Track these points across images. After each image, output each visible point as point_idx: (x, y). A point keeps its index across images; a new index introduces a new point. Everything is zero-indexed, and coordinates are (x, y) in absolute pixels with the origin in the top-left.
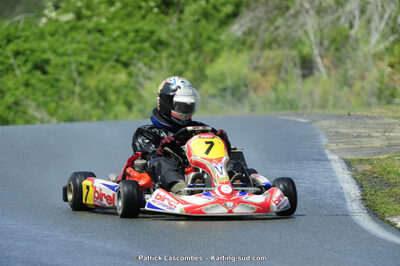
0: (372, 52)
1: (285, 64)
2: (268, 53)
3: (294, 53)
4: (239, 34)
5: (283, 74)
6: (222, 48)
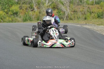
0: (47, 6)
1: (27, 8)
2: (23, 5)
3: (29, 5)
4: (17, 1)
5: (27, 10)
6: (13, 4)
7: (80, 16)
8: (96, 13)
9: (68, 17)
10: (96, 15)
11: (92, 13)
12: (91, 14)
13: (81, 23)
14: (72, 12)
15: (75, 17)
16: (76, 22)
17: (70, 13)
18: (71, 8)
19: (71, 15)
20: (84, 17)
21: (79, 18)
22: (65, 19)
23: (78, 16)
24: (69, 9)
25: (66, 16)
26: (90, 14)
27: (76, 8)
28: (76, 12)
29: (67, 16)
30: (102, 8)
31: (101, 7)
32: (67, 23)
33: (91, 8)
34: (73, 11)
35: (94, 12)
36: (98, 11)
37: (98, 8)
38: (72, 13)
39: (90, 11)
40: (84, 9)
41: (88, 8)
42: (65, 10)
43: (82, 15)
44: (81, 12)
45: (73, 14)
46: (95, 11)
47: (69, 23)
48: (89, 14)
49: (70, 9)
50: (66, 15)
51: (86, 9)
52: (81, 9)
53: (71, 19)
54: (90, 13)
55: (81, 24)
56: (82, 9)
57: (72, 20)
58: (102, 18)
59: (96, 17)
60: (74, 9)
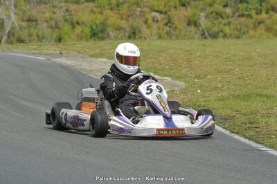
7: (46, 33)
8: (86, 26)
9: (13, 35)
10: (87, 30)
11: (77, 26)
12: (73, 27)
13: (47, 52)
14: (23, 21)
15: (30, 35)
16: (35, 49)
17: (19, 24)
18: (19, 12)
19: (21, 30)
20: (55, 36)
21: (43, 38)
22: (3, 40)
23: (40, 33)
24: (15, 14)
25: (7, 32)
26: (70, 27)
27: (35, 10)
28: (34, 23)
29: (9, 32)
30: (101, 13)
31: (100, 10)
32: (11, 52)
33: (73, 13)
34: (25, 18)
35: (80, 22)
36: (92, 20)
37: (93, 12)
38: (24, 24)
39: (72, 19)
40: (54, 13)
41: (67, 11)
42: (5, 17)
43: (51, 30)
44: (47, 21)
45: (25, 28)
46: (85, 20)
47: (15, 50)
48: (67, 27)
49: (18, 15)
50: (8, 29)
51: (60, 15)
52: (48, 15)
53: (20, 41)
54: (72, 24)
55: (47, 54)
56: (52, 14)
57: (22, 44)
58: (103, 39)
59: (86, 35)
60: (28, 13)
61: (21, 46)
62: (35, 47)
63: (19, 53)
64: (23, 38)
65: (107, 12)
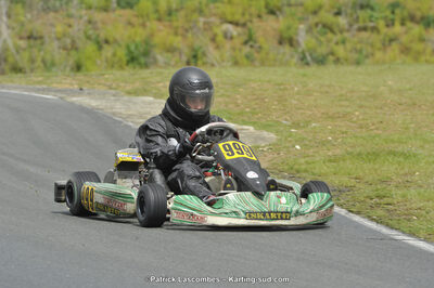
7: (57, 58)
8: (120, 45)
9: (6, 61)
10: (122, 53)
11: (105, 46)
12: (100, 48)
13: (60, 87)
14: (21, 38)
15: (32, 61)
16: (40, 82)
17: (15, 45)
18: (15, 25)
19: (18, 52)
20: (71, 62)
21: (53, 64)
23: (48, 57)
24: (8, 27)
26: (95, 47)
27: (39, 21)
28: (39, 42)
30: (144, 25)
31: (141, 21)
32: (3, 88)
33: (100, 25)
34: (25, 35)
35: (111, 40)
36: (129, 37)
37: (130, 24)
38: (22, 43)
39: (98, 36)
40: (70, 26)
41: (90, 22)
43: (64, 53)
44: (58, 39)
45: (24, 50)
46: (118, 37)
47: (10, 84)
48: (90, 48)
49: (13, 29)
51: (78, 28)
52: (59, 29)
53: (17, 69)
54: (98, 43)
55: (59, 91)
56: (66, 27)
57: (19, 75)
58: (146, 66)
59: (120, 60)
60: (29, 27)
61: (17, 77)
62: (40, 79)
63: (15, 88)
64: (21, 65)
65: (153, 25)
